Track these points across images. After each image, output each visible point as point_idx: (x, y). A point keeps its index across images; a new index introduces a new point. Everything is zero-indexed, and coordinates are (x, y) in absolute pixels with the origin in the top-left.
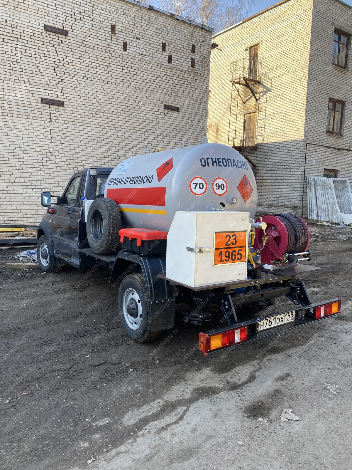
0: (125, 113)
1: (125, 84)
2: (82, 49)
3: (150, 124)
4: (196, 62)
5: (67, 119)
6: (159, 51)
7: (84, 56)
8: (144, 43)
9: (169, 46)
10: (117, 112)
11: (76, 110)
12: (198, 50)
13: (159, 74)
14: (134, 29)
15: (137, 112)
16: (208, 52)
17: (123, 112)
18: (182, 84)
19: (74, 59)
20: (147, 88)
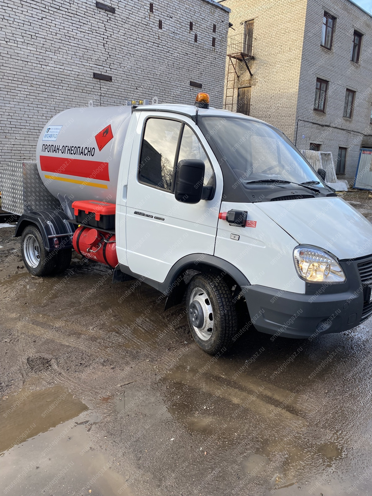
0: (159, 89)
1: (160, 61)
2: (126, 26)
3: (179, 99)
4: (216, 41)
5: (114, 94)
6: (187, 29)
7: (128, 33)
8: (176, 21)
9: (195, 25)
10: (153, 88)
11: (121, 85)
12: (218, 30)
13: (187, 52)
14: (168, 8)
15: (169, 88)
16: (225, 32)
17: (158, 88)
18: (204, 62)
19: (120, 36)
20: (177, 65)
